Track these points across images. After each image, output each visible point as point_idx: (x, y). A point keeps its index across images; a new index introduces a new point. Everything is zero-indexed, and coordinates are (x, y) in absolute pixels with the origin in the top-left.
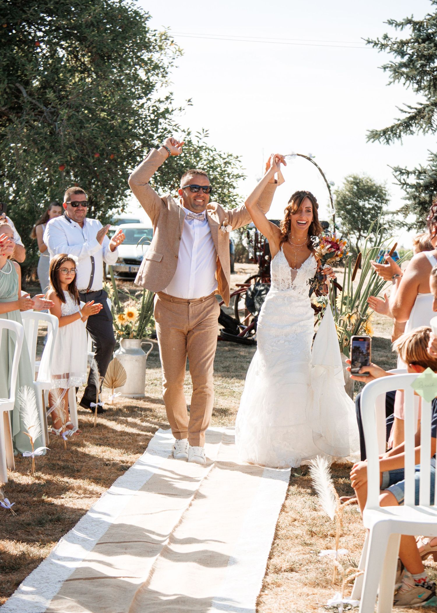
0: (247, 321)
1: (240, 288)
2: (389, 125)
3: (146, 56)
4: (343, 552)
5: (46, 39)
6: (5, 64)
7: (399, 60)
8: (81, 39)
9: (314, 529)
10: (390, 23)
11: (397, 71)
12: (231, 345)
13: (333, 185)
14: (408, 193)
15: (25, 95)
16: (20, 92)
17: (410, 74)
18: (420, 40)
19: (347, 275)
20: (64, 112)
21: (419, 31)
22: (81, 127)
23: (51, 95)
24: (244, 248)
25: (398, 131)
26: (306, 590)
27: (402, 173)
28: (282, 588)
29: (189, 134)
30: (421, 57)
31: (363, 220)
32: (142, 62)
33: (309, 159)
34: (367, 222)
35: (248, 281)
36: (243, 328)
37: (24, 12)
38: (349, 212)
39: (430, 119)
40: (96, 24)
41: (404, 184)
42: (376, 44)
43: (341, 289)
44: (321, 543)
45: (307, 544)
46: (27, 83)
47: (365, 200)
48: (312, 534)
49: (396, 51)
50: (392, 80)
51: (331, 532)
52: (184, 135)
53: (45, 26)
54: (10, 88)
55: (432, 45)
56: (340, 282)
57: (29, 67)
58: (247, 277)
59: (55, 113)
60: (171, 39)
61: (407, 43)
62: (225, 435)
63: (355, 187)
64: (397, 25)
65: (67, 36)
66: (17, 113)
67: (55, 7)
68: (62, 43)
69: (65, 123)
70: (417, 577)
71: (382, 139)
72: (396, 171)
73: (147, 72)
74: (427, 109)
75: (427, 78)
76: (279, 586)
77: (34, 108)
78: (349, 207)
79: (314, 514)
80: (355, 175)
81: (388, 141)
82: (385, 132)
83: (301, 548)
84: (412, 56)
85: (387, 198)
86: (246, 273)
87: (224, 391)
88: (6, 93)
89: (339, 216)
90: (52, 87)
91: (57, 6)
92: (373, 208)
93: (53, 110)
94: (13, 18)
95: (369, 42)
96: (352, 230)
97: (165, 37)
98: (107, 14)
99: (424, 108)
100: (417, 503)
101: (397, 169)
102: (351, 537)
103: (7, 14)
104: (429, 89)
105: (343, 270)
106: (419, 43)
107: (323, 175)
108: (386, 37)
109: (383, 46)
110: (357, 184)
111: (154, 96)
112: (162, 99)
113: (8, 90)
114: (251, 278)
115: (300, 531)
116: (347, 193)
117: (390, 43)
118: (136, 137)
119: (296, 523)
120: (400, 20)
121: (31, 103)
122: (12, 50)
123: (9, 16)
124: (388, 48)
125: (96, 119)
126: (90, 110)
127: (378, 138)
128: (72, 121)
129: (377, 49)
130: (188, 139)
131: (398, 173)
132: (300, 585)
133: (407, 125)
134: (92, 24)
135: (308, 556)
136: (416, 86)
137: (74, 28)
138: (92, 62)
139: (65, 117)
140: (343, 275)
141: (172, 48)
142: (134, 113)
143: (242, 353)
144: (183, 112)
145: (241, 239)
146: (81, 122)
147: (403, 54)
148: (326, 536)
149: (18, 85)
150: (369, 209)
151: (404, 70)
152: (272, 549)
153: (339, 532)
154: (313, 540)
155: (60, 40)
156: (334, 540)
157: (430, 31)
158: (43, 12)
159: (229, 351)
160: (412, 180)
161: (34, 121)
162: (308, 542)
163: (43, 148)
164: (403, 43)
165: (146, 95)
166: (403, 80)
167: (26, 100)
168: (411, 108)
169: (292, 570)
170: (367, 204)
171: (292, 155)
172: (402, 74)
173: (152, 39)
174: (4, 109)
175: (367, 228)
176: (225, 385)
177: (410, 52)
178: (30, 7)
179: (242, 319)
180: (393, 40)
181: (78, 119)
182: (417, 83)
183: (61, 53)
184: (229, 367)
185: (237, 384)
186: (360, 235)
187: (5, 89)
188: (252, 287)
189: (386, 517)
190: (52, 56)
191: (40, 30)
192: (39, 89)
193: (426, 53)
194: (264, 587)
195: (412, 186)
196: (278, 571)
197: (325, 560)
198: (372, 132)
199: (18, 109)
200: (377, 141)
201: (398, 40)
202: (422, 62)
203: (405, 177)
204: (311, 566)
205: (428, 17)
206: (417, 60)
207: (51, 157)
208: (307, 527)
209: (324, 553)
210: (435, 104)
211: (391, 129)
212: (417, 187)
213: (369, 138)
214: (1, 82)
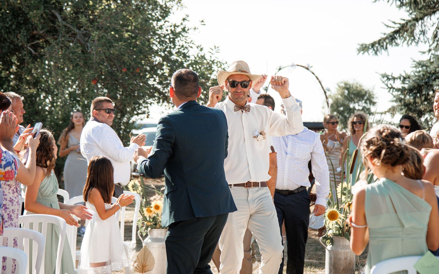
2: (377, 39)
13: (329, 90)
14: (394, 96)
15: (60, 20)
16: (56, 17)
20: (95, 34)
22: (110, 47)
23: (83, 20)
25: (385, 44)
27: (388, 79)
29: (201, 50)
33: (307, 69)
39: (412, 33)
41: (391, 88)
46: (61, 10)
47: (356, 102)
54: (47, 14)
59: (87, 35)
63: (346, 92)
66: (53, 35)
69: (96, 42)
71: (371, 51)
72: (383, 77)
74: (409, 24)
77: (68, 31)
78: (342, 109)
80: (347, 82)
81: (376, 53)
82: (373, 45)
85: (375, 100)
88: (44, 18)
90: (82, 13)
92: (363, 110)
93: (85, 32)
99: (407, 23)
101: (384, 76)
104: (410, 5)
107: (320, 82)
110: (348, 89)
112: (178, 22)
113: (44, 15)
116: (339, 97)
118: (156, 53)
121: (66, 26)
125: (121, 38)
126: (117, 31)
127: (368, 50)
128: (102, 41)
130: (201, 54)
131: (386, 78)
139: (96, 38)
142: (155, 33)
144: (197, 30)
146: (110, 42)
149: (53, 11)
160: (398, 84)
161: (70, 42)
163: (77, 65)
165: (165, 18)
167: (61, 24)
168: (396, 23)
171: (292, 66)
174: (41, 32)
181: (106, 39)
187: (42, 15)
192: (73, 14)
195: (398, 90)
198: (362, 45)
199: (54, 31)
200: (366, 53)
203: (391, 82)
207: (83, 72)
210: (416, 20)
211: (379, 42)
212: (403, 90)
213: (359, 51)
214: (38, 9)
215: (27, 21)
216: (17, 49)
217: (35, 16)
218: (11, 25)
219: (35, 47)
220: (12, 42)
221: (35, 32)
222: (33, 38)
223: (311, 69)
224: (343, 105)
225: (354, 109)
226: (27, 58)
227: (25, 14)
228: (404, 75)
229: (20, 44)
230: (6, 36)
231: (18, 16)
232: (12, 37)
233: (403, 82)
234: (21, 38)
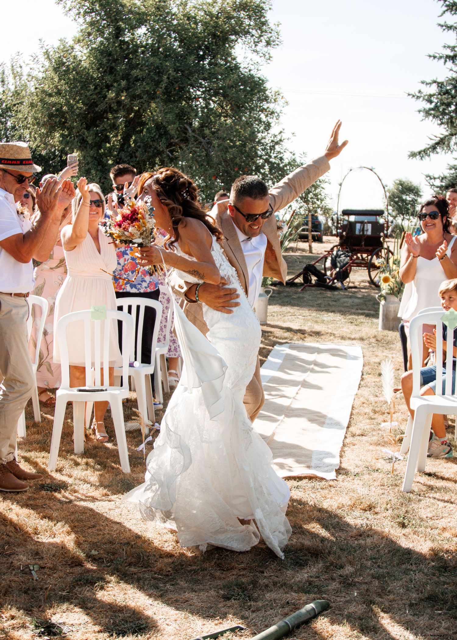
0: (331, 275)
1: (327, 253)
2: (422, 148)
3: (265, 105)
4: (395, 424)
5: (203, 96)
6: (177, 112)
7: (428, 106)
8: (225, 96)
9: (377, 409)
10: (423, 82)
11: (427, 113)
12: (322, 290)
13: (387, 186)
14: (434, 191)
15: (190, 132)
16: (187, 130)
17: (436, 115)
18: (442, 94)
19: (396, 244)
20: (215, 142)
21: (441, 87)
22: (226, 152)
23: (207, 131)
24: (329, 227)
25: (428, 152)
26: (371, 447)
27: (431, 179)
28: (356, 447)
29: (294, 155)
30: (443, 104)
31: (406, 208)
32: (263, 110)
33: (371, 170)
34: (408, 209)
35: (332, 249)
36: (329, 279)
37: (189, 79)
38: (396, 203)
39: (449, 144)
40: (235, 85)
41: (432, 185)
42: (414, 96)
43: (393, 254)
44: (380, 418)
45: (372, 419)
46: (191, 124)
47: (407, 195)
48: (375, 412)
49: (427, 100)
50: (424, 118)
51: (388, 411)
52: (291, 155)
53: (202, 88)
54: (181, 128)
55: (450, 96)
56: (391, 249)
57: (193, 114)
58: (331, 246)
59: (210, 143)
60: (282, 95)
61: (434, 95)
62: (318, 348)
63: (401, 187)
64: (427, 84)
65: (216, 94)
66: (185, 143)
67: (209, 76)
68: (213, 98)
69: (216, 149)
70: (442, 440)
71: (418, 157)
73: (267, 116)
74: (447, 138)
75: (446, 117)
76: (354, 445)
77: (196, 140)
78: (397, 199)
79: (376, 399)
80: (401, 179)
81: (421, 159)
82: (420, 153)
83: (368, 421)
84: (437, 103)
85: (421, 194)
86: (330, 243)
87: (318, 320)
88: (178, 131)
89: (390, 205)
90: (206, 127)
91: (210, 75)
92: (412, 201)
93: (208, 141)
94: (183, 84)
95: (409, 95)
96: (399, 214)
97: (278, 93)
98: (241, 79)
99: (445, 137)
100: (444, 393)
101: (427, 176)
102: (400, 413)
103: (178, 82)
104: (448, 124)
105: (393, 240)
106: (441, 95)
107: (380, 180)
108: (420, 92)
109: (418, 97)
110: (401, 185)
111: (273, 131)
112: (277, 133)
114: (334, 247)
115: (368, 410)
116: (395, 190)
117: (422, 95)
118: (261, 157)
119: (365, 405)
120: (429, 81)
121: (194, 136)
122: (182, 104)
123: (180, 82)
124: (422, 98)
125: (235, 146)
126: (231, 141)
127: (416, 157)
128: (221, 147)
129: (414, 99)
130: (293, 157)
131: (429, 178)
132: (367, 445)
133: (434, 148)
134: (232, 86)
135: (372, 426)
136: (439, 122)
137: (221, 89)
138: (232, 110)
139: (216, 145)
140: (393, 243)
141: (283, 100)
142: (259, 142)
143: (329, 295)
144: (290, 141)
145: (327, 220)
146: (226, 148)
147: (431, 102)
148: (384, 413)
149: (186, 125)
150: (410, 201)
151: (432, 112)
152: (350, 422)
153: (392, 411)
154: (376, 416)
155: (211, 96)
156: (389, 416)
157: (448, 88)
158: (201, 80)
159: (320, 293)
160: (438, 183)
161: (197, 148)
162: (373, 417)
163: (202, 165)
164: (431, 96)
165: (267, 131)
166: (431, 118)
167: (191, 135)
168: (436, 137)
169: (362, 435)
170: (408, 198)
171: (361, 167)
172: (431, 114)
173: (270, 95)
174: (176, 141)
175: (408, 213)
176: (318, 316)
177: (436, 101)
178: (193, 76)
179: (329, 273)
180: (425, 94)
181: (224, 146)
182: (440, 120)
183: (212, 105)
184: (320, 304)
185: (326, 315)
186: (404, 218)
187: (177, 128)
188: (335, 253)
189: (425, 403)
190: (207, 107)
191: (199, 91)
192: (199, 127)
193: (446, 101)
194: (344, 445)
195: (437, 187)
196: (354, 436)
197: (383, 429)
198: (412, 152)
199: (186, 140)
200: (414, 158)
201: (428, 94)
202: (444, 107)
203: (433, 180)
204: (374, 433)
205: (447, 79)
206: (440, 106)
207: (207, 170)
208: (371, 408)
209: (383, 424)
210: (452, 135)
211: (424, 151)
212: (441, 187)
213: (409, 156)
214: (175, 124)
215: (166, 133)
216: (160, 153)
217: (172, 129)
218: (155, 136)
219: (172, 152)
220: (156, 148)
221: (172, 141)
222: (171, 145)
223: (374, 170)
224: (398, 197)
225: (406, 200)
226: (166, 160)
227: (165, 128)
228: (442, 176)
229: (161, 150)
230: (151, 143)
231: (160, 129)
232: (155, 144)
233: (442, 181)
234: (162, 145)
